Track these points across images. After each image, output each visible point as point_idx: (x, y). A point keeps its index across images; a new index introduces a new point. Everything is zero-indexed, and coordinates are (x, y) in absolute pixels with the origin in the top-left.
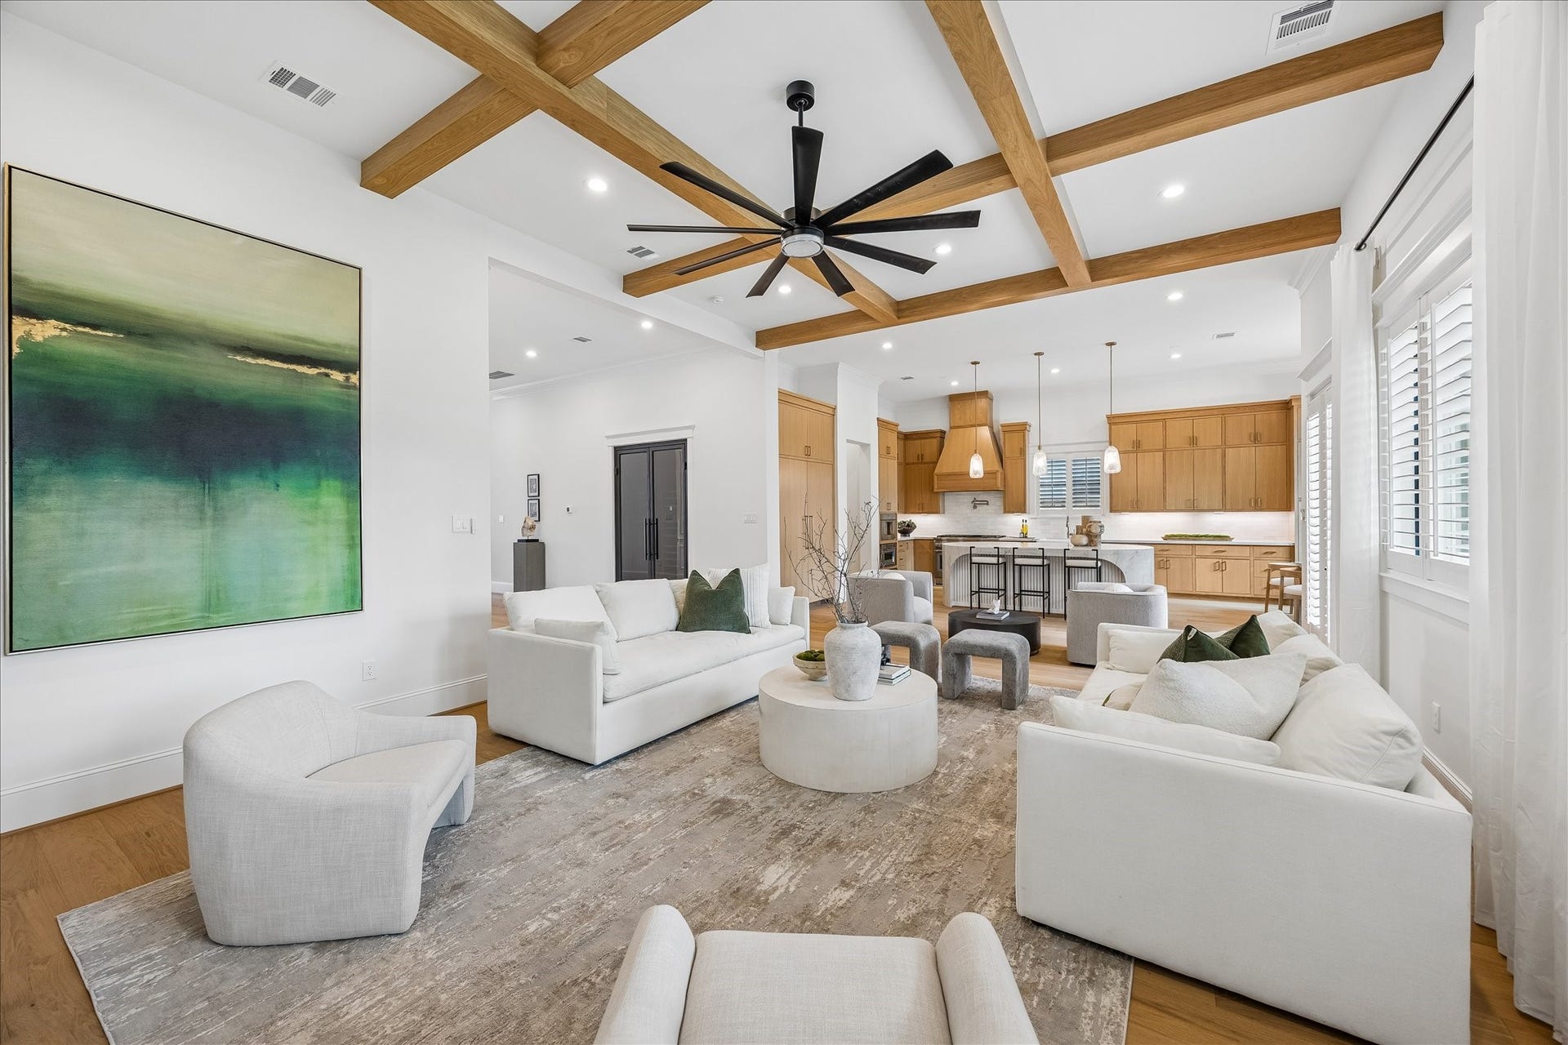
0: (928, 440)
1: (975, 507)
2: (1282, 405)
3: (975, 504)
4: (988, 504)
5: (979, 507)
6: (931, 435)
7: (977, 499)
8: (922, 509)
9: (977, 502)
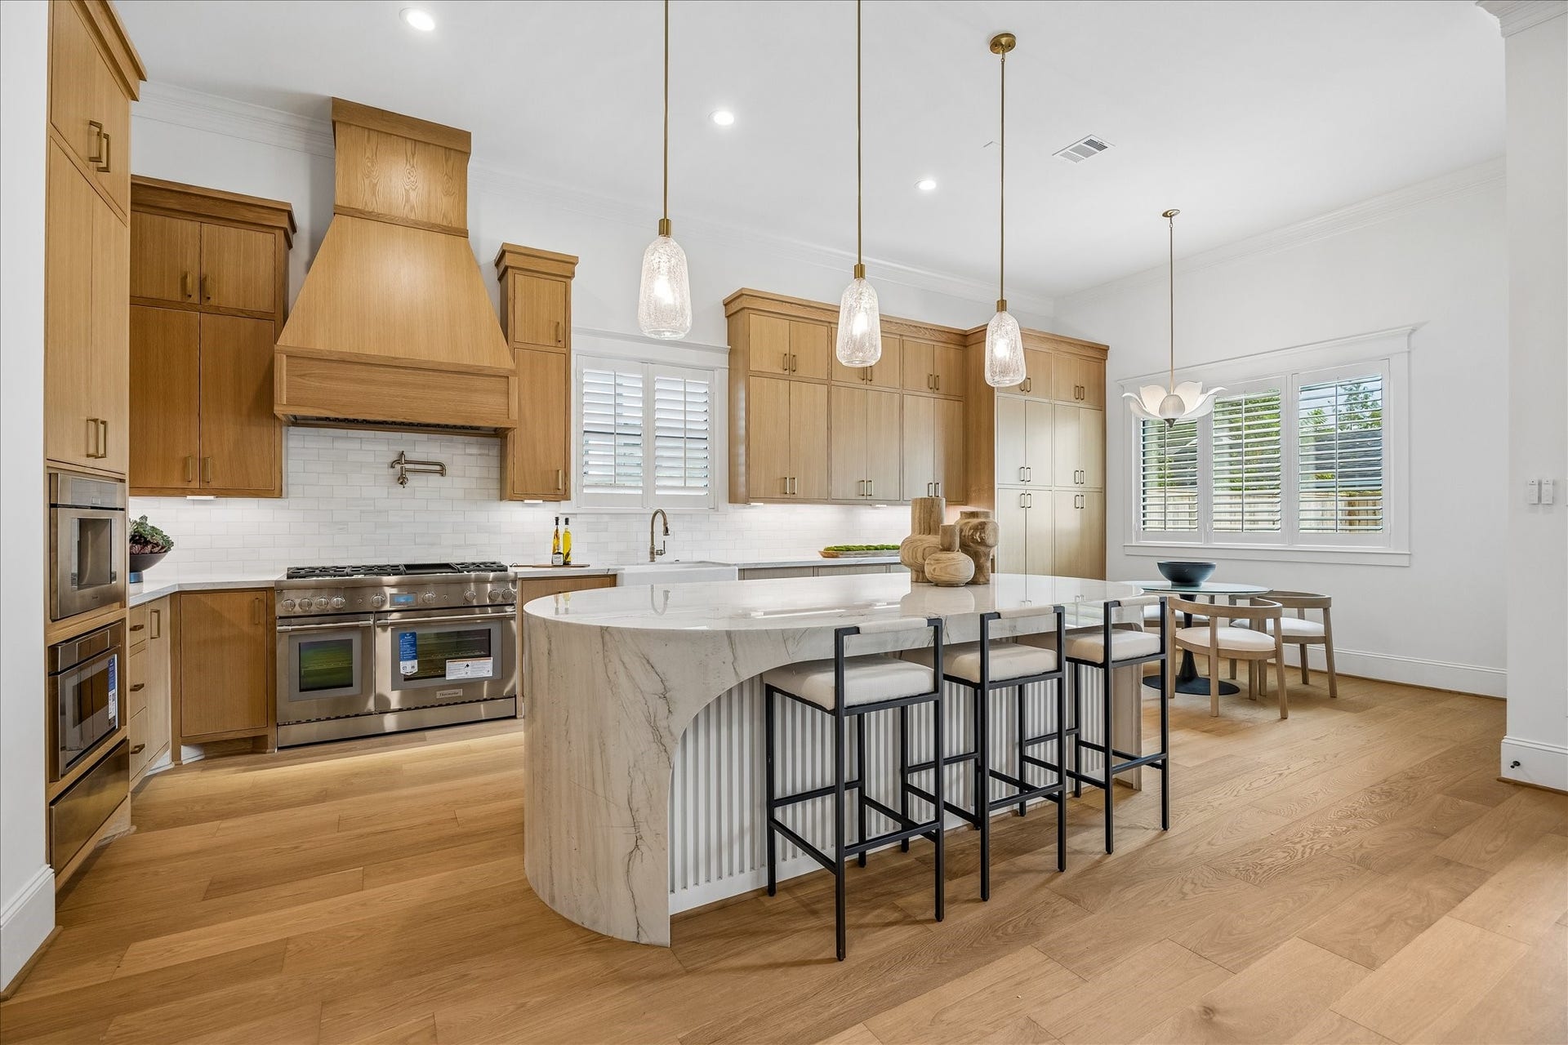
0: (232, 233)
1: (402, 480)
2: (953, 336)
3: (403, 470)
4: (442, 472)
5: (414, 481)
6: (250, 216)
7: (410, 456)
8: (203, 479)
9: (408, 466)
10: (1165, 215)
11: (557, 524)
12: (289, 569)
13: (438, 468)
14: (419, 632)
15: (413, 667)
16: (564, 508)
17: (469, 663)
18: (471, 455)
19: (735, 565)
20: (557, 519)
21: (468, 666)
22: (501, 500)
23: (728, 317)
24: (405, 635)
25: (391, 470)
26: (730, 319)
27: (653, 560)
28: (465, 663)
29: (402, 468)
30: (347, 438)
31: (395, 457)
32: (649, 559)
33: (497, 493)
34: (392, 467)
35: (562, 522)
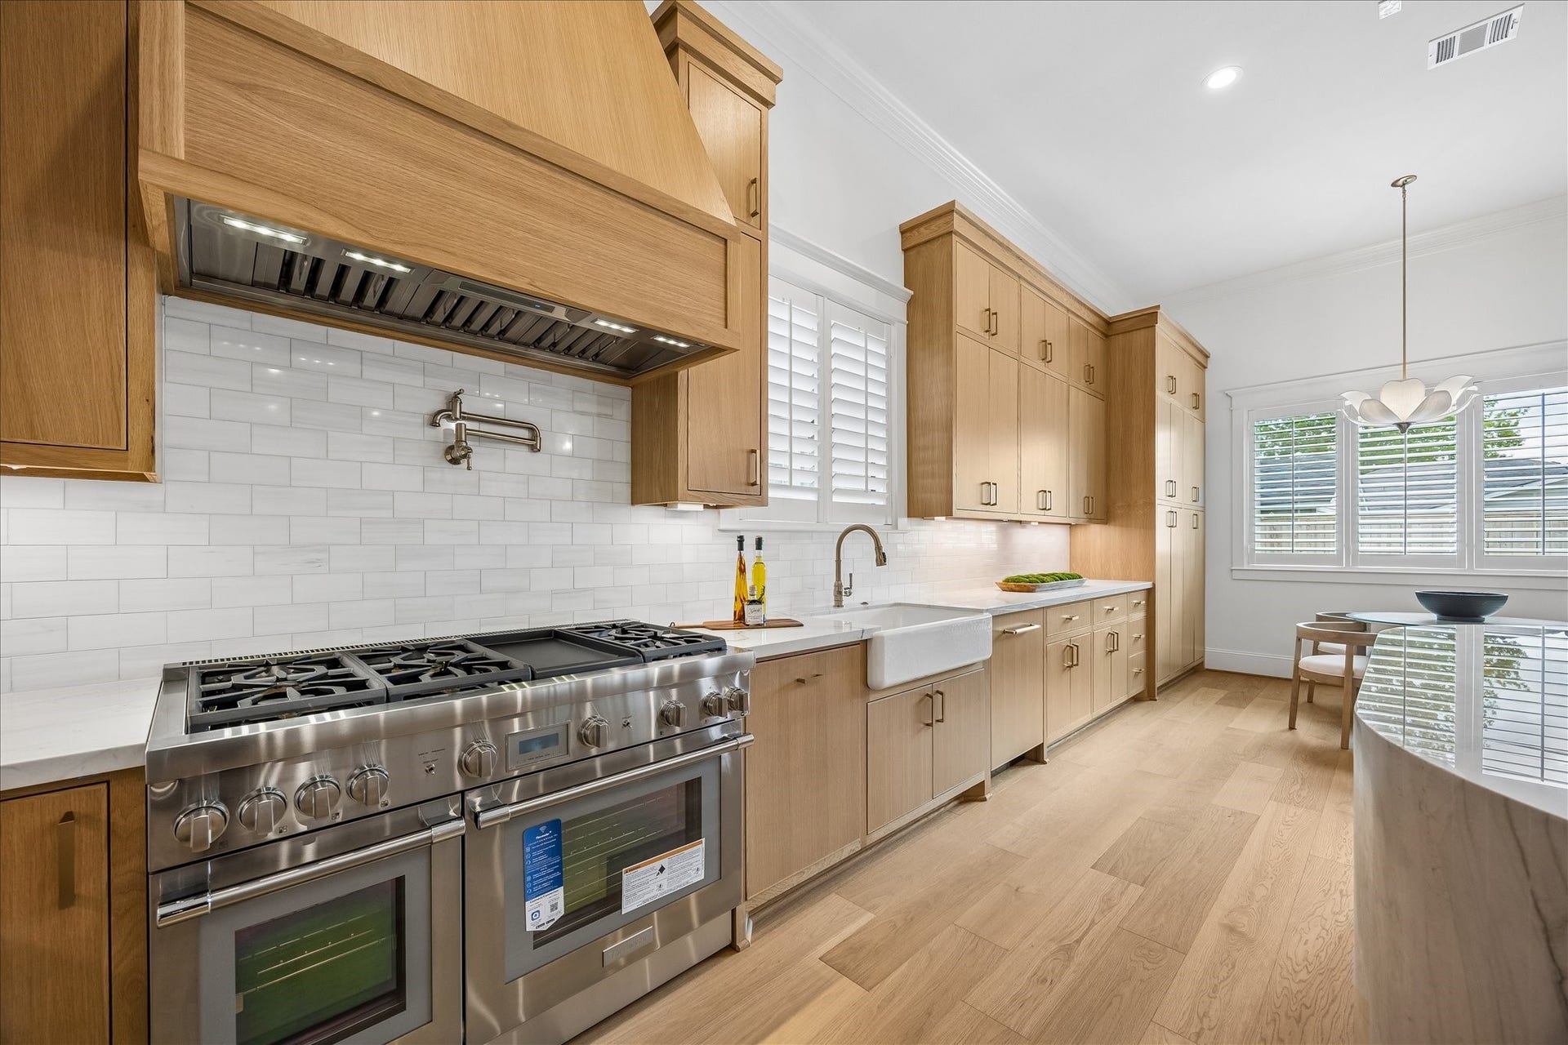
1: (456, 454)
2: (1101, 322)
3: (457, 433)
4: (533, 444)
5: (482, 457)
7: (468, 405)
9: (470, 425)
10: (1394, 185)
11: (741, 548)
12: (165, 665)
13: (525, 434)
14: (565, 817)
15: (554, 907)
16: (741, 518)
17: (665, 862)
18: (582, 413)
19: (987, 610)
20: (741, 540)
21: (662, 869)
22: (634, 501)
23: (905, 251)
24: (536, 831)
25: (431, 431)
26: (912, 253)
27: (839, 604)
28: (657, 865)
29: (459, 427)
30: (326, 347)
31: (439, 403)
32: (833, 603)
33: (626, 491)
34: (434, 424)
35: (749, 543)
